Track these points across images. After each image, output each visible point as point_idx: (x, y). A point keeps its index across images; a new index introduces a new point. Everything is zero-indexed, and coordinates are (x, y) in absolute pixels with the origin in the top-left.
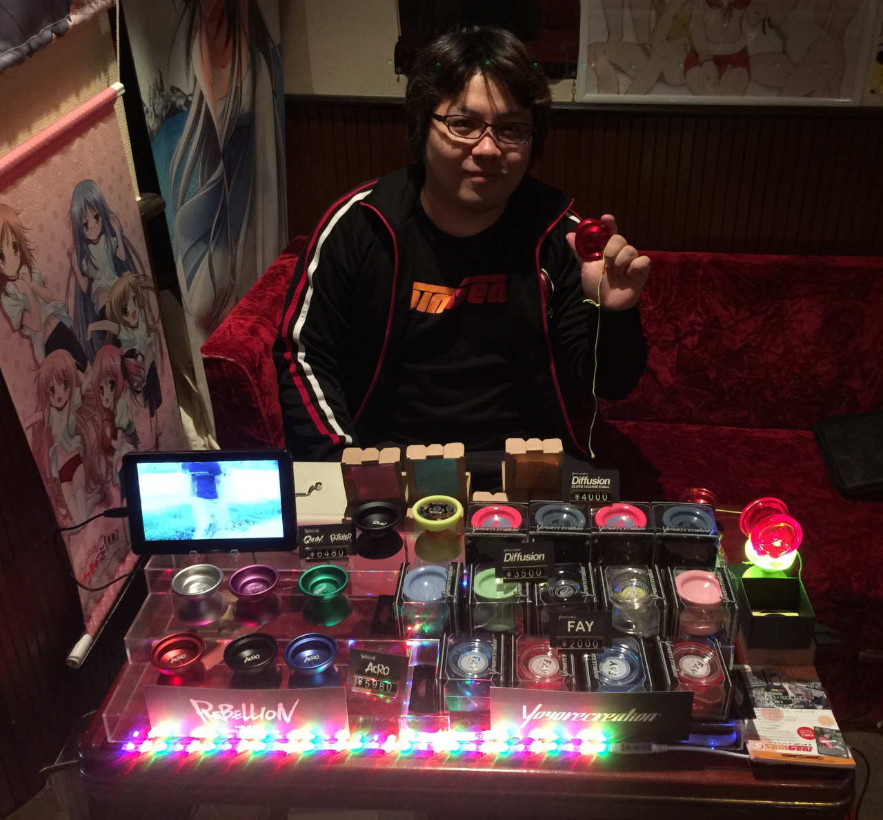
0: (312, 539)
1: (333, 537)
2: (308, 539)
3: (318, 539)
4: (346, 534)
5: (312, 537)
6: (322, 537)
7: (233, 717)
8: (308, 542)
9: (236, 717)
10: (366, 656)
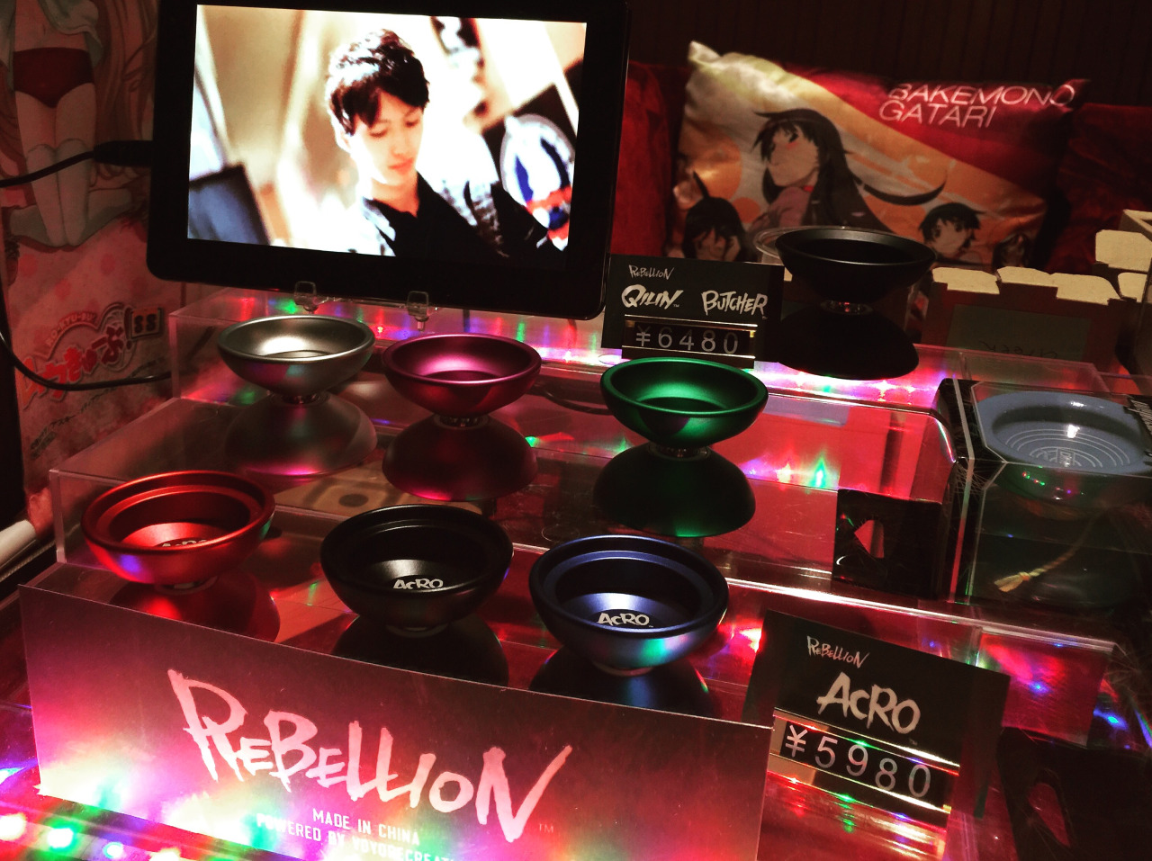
0: (645, 296)
1: (710, 297)
2: (634, 294)
3: (665, 299)
4: (752, 296)
5: (648, 291)
6: (678, 293)
7: (310, 774)
8: (633, 303)
9: (323, 774)
10: (827, 648)
